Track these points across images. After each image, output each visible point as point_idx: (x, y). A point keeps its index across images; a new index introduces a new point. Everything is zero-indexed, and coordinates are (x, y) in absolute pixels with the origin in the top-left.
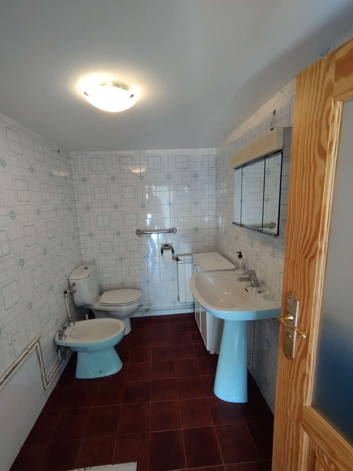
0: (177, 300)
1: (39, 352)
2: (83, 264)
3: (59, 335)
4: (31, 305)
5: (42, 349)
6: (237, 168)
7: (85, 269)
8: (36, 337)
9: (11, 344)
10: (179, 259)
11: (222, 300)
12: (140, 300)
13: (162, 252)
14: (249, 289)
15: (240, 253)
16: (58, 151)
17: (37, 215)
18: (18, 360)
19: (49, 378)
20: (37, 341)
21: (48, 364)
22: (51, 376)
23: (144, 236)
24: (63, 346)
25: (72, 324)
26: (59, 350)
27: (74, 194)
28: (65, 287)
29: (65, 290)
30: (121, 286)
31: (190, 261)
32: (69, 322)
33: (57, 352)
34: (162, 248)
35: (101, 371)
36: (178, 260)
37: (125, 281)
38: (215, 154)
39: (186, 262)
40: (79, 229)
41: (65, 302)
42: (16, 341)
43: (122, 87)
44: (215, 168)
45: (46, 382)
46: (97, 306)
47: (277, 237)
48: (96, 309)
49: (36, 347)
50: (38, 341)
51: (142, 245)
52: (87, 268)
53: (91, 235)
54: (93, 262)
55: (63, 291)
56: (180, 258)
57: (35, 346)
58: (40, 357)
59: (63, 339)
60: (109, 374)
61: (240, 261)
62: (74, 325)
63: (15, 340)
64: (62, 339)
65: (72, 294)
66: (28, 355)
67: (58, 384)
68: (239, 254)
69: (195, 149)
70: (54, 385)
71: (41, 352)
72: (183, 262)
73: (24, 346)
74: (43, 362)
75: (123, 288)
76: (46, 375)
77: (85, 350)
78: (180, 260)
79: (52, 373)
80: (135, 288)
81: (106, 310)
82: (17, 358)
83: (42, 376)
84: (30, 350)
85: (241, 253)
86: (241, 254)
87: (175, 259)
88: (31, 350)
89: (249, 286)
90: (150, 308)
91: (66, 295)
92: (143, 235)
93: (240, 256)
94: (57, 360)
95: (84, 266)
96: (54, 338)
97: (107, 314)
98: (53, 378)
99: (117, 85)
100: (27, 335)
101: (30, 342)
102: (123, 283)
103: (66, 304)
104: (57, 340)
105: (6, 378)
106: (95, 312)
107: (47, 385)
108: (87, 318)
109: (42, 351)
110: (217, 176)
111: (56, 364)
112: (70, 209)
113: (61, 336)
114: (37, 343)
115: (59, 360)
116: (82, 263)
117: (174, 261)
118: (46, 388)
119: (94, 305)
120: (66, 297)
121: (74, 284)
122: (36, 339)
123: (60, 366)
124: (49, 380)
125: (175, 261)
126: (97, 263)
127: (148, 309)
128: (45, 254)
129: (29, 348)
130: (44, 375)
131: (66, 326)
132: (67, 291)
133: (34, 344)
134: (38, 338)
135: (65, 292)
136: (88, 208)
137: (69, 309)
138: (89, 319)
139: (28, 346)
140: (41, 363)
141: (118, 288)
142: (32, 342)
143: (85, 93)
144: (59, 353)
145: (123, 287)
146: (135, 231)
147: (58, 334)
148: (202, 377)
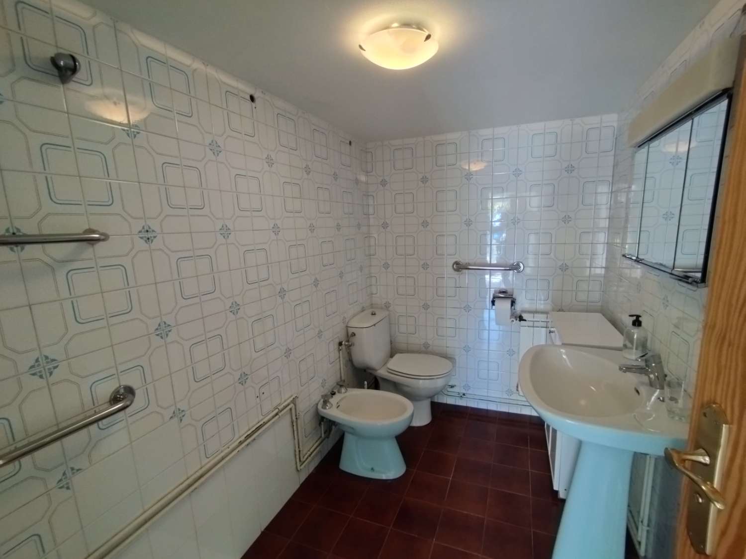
0: (514, 390)
1: (294, 418)
2: (372, 308)
3: (324, 402)
4: (289, 351)
5: (298, 415)
6: (640, 145)
7: (372, 314)
8: (292, 396)
9: (258, 397)
10: (524, 318)
11: (583, 402)
12: (448, 375)
13: (493, 303)
14: (642, 390)
15: (638, 317)
16: (349, 143)
17: (309, 231)
18: (265, 420)
19: (303, 457)
20: (291, 401)
21: (306, 437)
22: (308, 455)
23: (466, 273)
24: (327, 419)
25: (343, 390)
26: (322, 423)
27: (368, 205)
28: (341, 336)
29: (341, 341)
30: (423, 349)
31: (544, 324)
32: (341, 386)
33: (320, 424)
34: (494, 295)
35: (372, 469)
36: (521, 319)
37: (430, 342)
38: (615, 124)
39: (536, 324)
40: (372, 256)
41: (339, 357)
42: (265, 394)
43: (414, 26)
44: (612, 153)
45: (300, 461)
46: (382, 372)
47: (699, 285)
48: (382, 376)
49: (291, 409)
50: (294, 401)
51: (460, 287)
52: (375, 314)
53: (386, 266)
54: (387, 306)
55: (337, 341)
56: (525, 316)
57: (289, 407)
58: (295, 424)
59: (327, 408)
60: (384, 477)
61: (636, 333)
62: (345, 392)
63: (263, 393)
64: (325, 408)
65: (349, 347)
66: (277, 416)
67: (317, 468)
68: (635, 318)
69: (571, 120)
70: (311, 469)
71: (297, 419)
72: (531, 324)
73: (275, 404)
74: (298, 433)
75: (426, 353)
76: (301, 452)
77: (354, 431)
78: (525, 320)
79: (309, 451)
80: (445, 356)
81: (396, 381)
82: (263, 417)
83: (295, 451)
84: (281, 411)
85: (640, 316)
86: (640, 319)
87: (516, 318)
88: (283, 412)
89: (643, 384)
90: (467, 394)
91: (340, 347)
92: (464, 271)
93: (637, 323)
94: (319, 436)
95: (371, 310)
96: (317, 404)
97: (396, 387)
98: (310, 458)
99: (406, 25)
100: (281, 391)
101: (283, 400)
102: (426, 345)
103: (340, 361)
104: (320, 407)
105: (248, 439)
106: (380, 381)
107: (301, 466)
108: (366, 386)
109: (298, 417)
110: (615, 167)
111: (317, 441)
112: (359, 226)
113: (325, 402)
114: (292, 405)
115: (321, 437)
116: (372, 305)
117: (513, 321)
118: (299, 469)
119: (379, 370)
120: (340, 350)
121: (354, 334)
122: (291, 399)
123: (322, 444)
124: (304, 460)
125: (515, 321)
126: (391, 308)
127: (464, 395)
128: (316, 286)
129: (280, 408)
130: (297, 451)
131: (335, 391)
132: (342, 342)
133: (288, 405)
134: (294, 398)
135: (340, 344)
136: (385, 226)
137: (343, 369)
138: (368, 388)
139: (279, 405)
140: (295, 432)
141: (419, 352)
142: (285, 401)
143: (360, 47)
144: (322, 426)
145: (425, 350)
146: (452, 265)
147: (322, 400)
148: (533, 532)
